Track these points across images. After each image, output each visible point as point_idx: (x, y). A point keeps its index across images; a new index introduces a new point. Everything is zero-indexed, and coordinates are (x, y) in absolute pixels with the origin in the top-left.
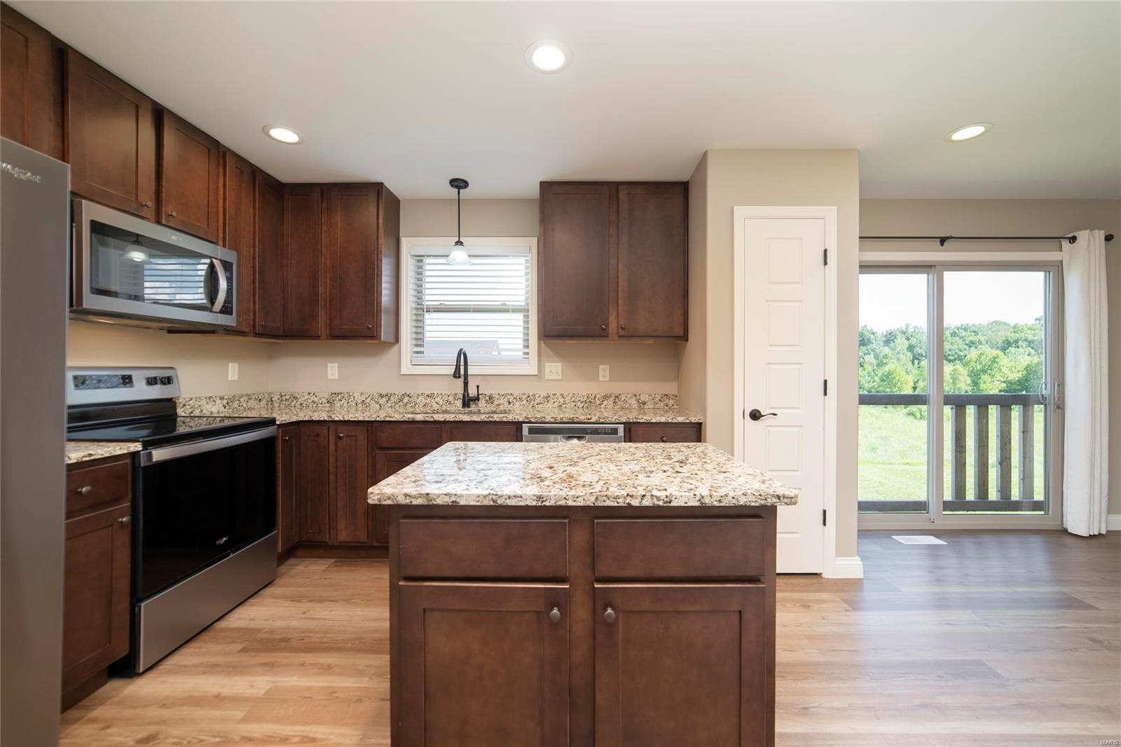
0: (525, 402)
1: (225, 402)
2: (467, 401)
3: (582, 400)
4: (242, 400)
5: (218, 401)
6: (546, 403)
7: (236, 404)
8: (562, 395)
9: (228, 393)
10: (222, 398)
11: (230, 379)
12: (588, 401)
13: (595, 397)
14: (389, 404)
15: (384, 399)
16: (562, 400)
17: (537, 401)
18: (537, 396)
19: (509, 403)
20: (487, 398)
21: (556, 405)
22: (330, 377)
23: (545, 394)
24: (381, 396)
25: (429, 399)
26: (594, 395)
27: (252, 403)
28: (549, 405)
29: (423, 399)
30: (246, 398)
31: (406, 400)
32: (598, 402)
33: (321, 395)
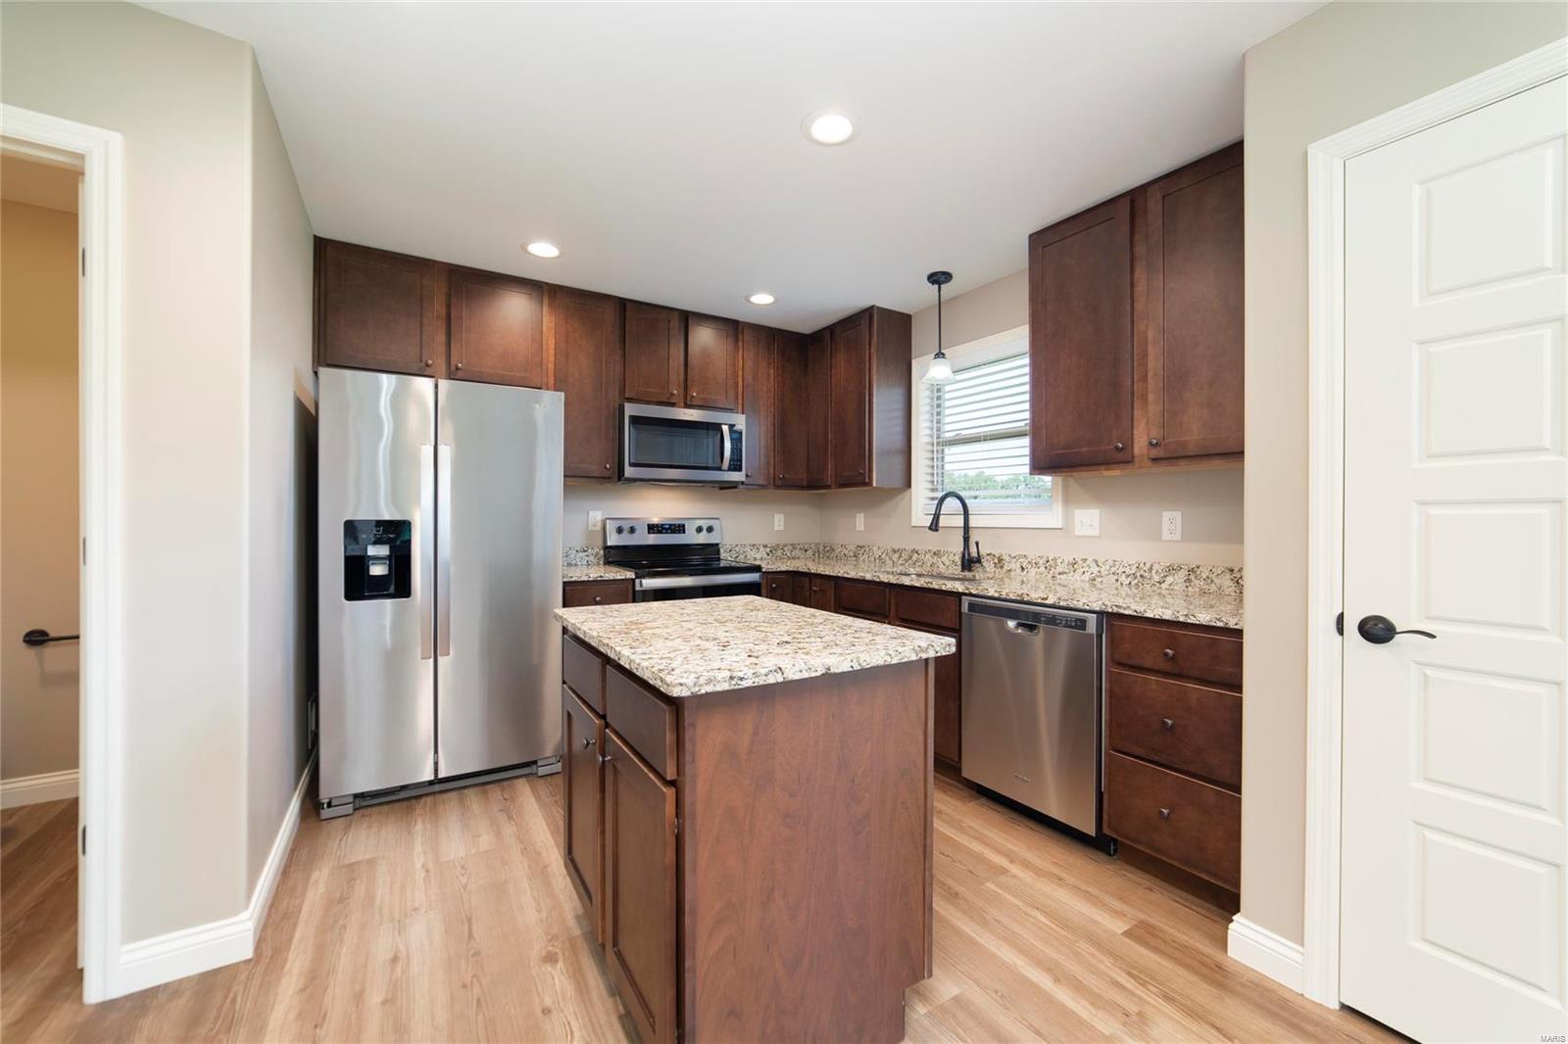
0: (1042, 569)
3: (1128, 571)
4: (786, 549)
5: (762, 549)
6: (1072, 573)
8: (1096, 562)
10: (767, 547)
11: (776, 528)
12: (1138, 574)
13: (1151, 569)
14: (900, 562)
15: (897, 555)
16: (1095, 570)
17: (1060, 569)
18: (1059, 561)
19: (1023, 569)
20: (996, 561)
21: (1087, 577)
22: (857, 528)
23: (1071, 559)
24: (894, 551)
25: (935, 557)
26: (1148, 566)
27: (795, 553)
28: (1077, 576)
29: (931, 559)
30: (790, 548)
31: (915, 556)
32: (1157, 578)
33: (850, 547)
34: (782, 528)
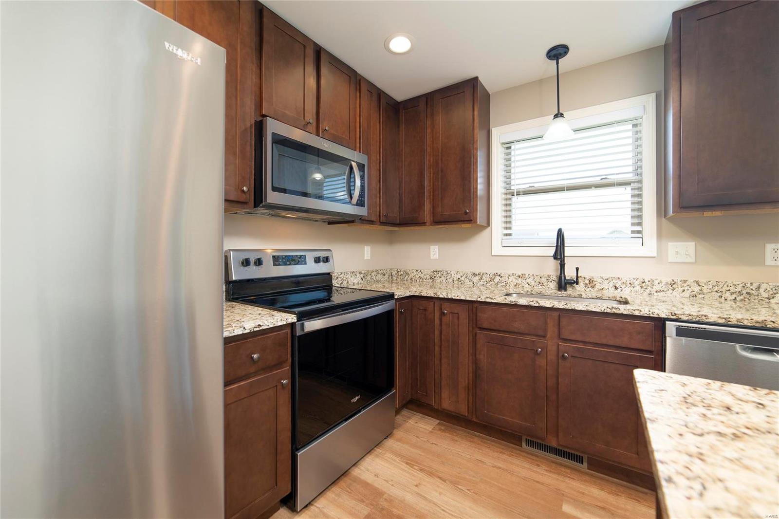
0: (638, 288)
1: (362, 275)
2: (563, 284)
3: (732, 289)
4: (373, 274)
5: (358, 275)
6: (670, 291)
7: (369, 278)
8: (697, 283)
9: (364, 269)
10: (360, 273)
11: (365, 258)
12: (744, 292)
13: (759, 287)
14: (481, 283)
15: (477, 278)
16: (697, 289)
17: (657, 287)
18: (656, 282)
19: (616, 288)
20: (587, 282)
21: (687, 294)
22: (432, 257)
23: (670, 281)
24: (475, 275)
25: (520, 280)
26: (755, 285)
27: (379, 277)
28: (675, 293)
29: (514, 280)
30: (375, 273)
31: (497, 279)
32: (765, 295)
33: (425, 272)
34: (369, 258)
